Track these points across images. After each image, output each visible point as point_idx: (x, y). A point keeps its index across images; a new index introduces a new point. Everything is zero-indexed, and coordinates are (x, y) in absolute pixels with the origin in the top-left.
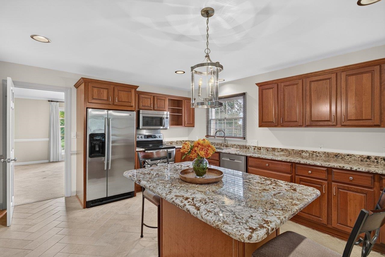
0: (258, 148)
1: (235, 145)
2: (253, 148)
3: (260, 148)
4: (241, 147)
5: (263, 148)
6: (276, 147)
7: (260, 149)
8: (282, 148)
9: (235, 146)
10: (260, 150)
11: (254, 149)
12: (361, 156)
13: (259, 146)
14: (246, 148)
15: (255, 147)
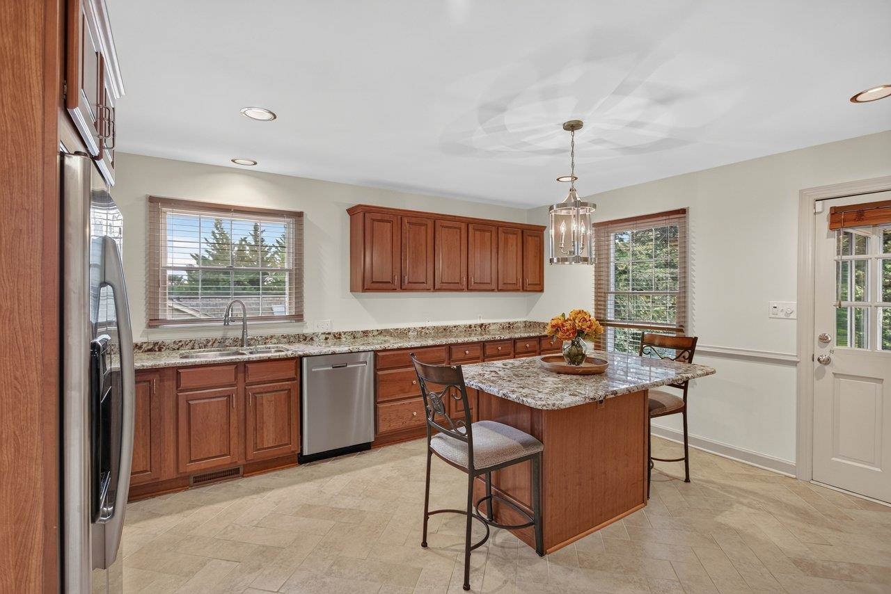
0: (335, 336)
1: (272, 337)
2: (324, 336)
3: (340, 335)
4: (292, 339)
5: (344, 334)
6: (370, 329)
7: (338, 336)
8: (379, 329)
9: (274, 340)
10: (339, 338)
11: (326, 339)
12: (465, 326)
13: (335, 330)
14: (305, 340)
15: (329, 334)
